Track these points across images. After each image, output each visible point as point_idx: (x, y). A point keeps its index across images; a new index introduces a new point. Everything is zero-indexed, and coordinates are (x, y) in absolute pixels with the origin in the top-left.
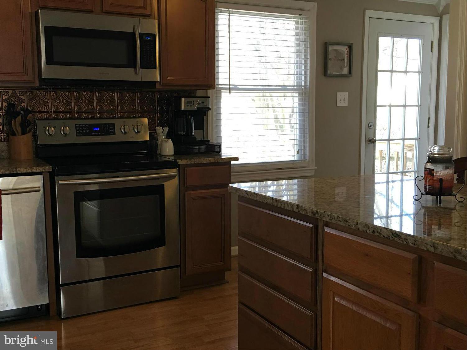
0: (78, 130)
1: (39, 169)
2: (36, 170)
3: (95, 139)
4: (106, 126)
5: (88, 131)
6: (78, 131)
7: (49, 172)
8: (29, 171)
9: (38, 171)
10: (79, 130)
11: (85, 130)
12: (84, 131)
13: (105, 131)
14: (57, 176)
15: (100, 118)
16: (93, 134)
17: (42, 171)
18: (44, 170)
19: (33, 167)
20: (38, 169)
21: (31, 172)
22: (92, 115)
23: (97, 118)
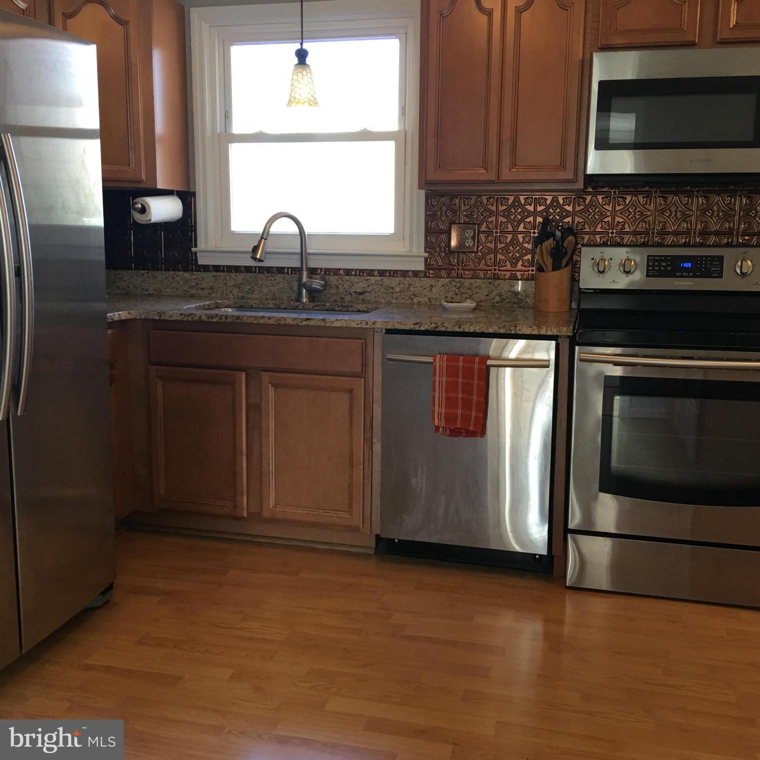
0: (651, 266)
1: (551, 330)
2: (547, 331)
3: (681, 283)
4: (705, 261)
5: (669, 268)
6: (650, 268)
7: (569, 337)
8: (536, 332)
9: (549, 333)
10: (654, 266)
11: (665, 267)
12: (662, 268)
13: (703, 269)
14: (578, 345)
15: (701, 245)
16: (678, 274)
17: (555, 334)
18: (560, 332)
19: (542, 327)
20: (549, 330)
21: (538, 333)
22: (686, 239)
23: (695, 246)
